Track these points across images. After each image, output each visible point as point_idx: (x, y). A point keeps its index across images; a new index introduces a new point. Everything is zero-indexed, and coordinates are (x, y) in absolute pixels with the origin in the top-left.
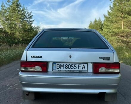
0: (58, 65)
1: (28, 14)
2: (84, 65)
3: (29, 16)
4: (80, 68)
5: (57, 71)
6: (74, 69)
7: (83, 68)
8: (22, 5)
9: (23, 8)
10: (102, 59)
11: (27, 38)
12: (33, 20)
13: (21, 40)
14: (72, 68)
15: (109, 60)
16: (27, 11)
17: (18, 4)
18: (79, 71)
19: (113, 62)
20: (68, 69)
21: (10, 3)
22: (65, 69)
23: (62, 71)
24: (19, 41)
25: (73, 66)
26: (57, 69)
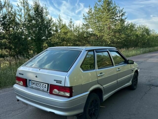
0: (32, 82)
1: (119, 12)
2: (45, 85)
3: (121, 14)
4: (43, 87)
5: (31, 87)
6: (40, 88)
7: (45, 87)
8: (113, 3)
9: (114, 5)
10: (56, 82)
11: (118, 40)
12: (126, 17)
13: (110, 42)
14: (39, 86)
15: (61, 83)
16: (118, 8)
17: (108, 2)
18: (43, 90)
19: (64, 86)
20: (37, 87)
21: (100, 3)
22: (35, 86)
23: (33, 88)
24: (107, 44)
25: (40, 84)
26: (31, 85)
